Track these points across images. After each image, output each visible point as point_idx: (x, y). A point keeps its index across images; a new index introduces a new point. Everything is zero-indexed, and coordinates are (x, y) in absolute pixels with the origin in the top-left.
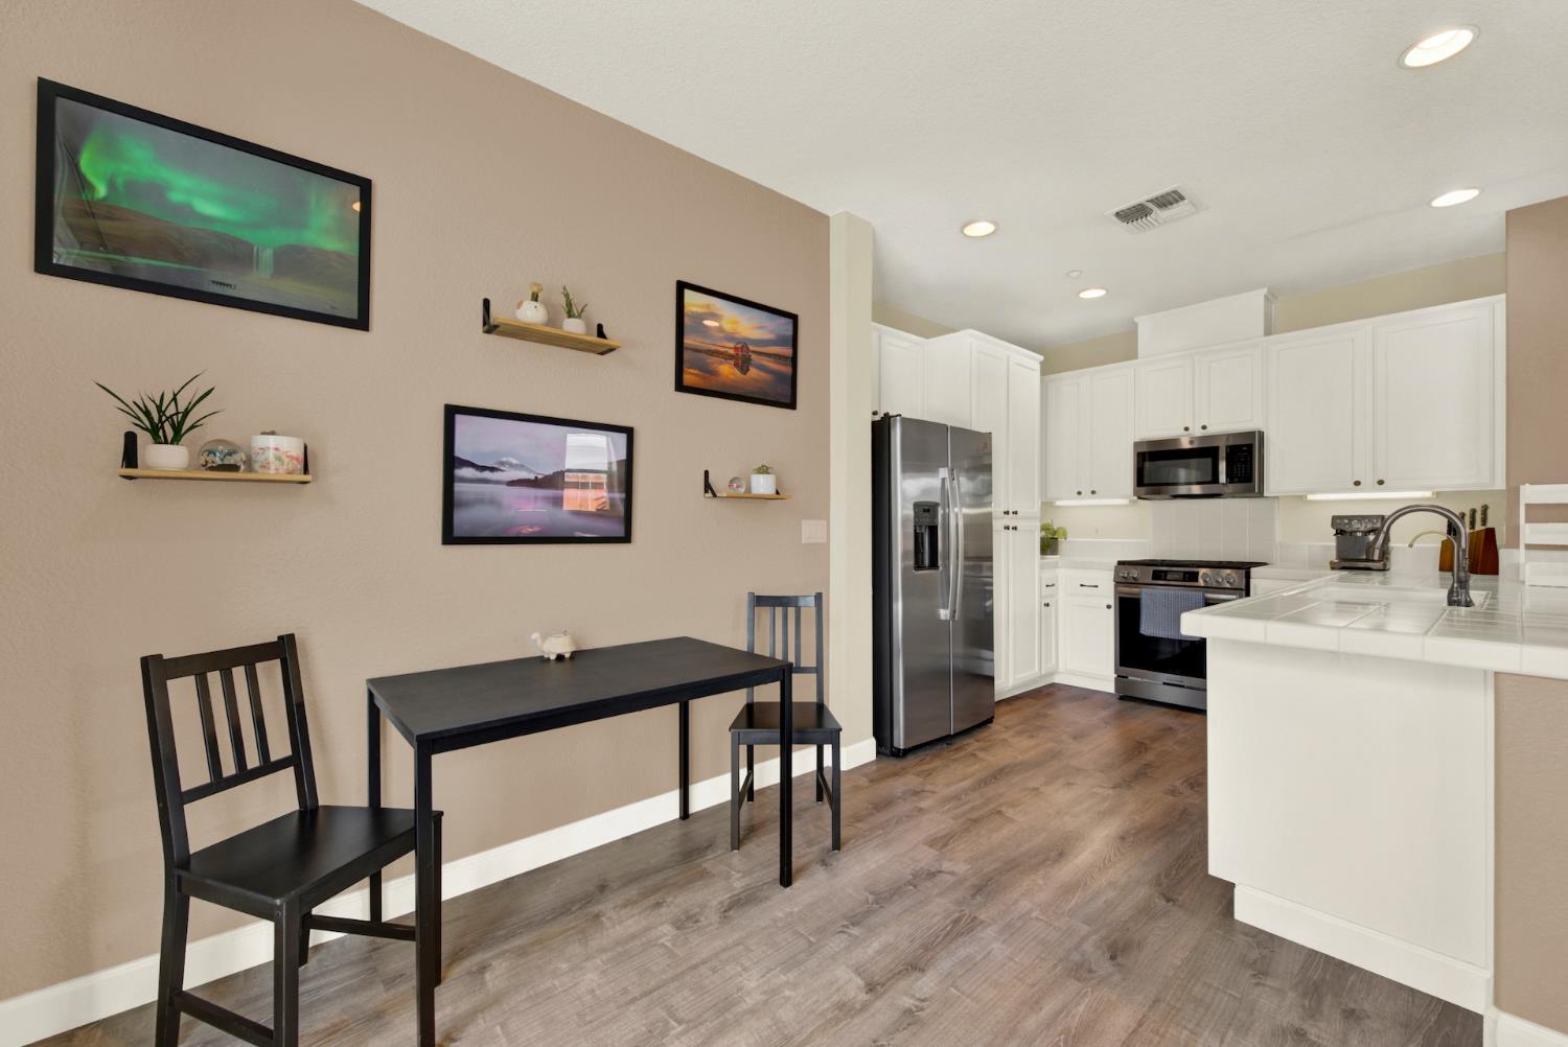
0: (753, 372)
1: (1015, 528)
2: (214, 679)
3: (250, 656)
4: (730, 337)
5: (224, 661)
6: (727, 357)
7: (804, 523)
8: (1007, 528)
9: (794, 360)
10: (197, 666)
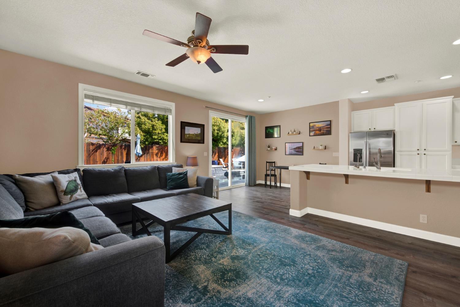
0: (322, 131)
1: (425, 154)
2: (270, 163)
3: (272, 162)
4: (318, 127)
5: (271, 162)
6: (317, 130)
7: (333, 153)
8: (418, 154)
9: (330, 128)
10: (269, 162)
